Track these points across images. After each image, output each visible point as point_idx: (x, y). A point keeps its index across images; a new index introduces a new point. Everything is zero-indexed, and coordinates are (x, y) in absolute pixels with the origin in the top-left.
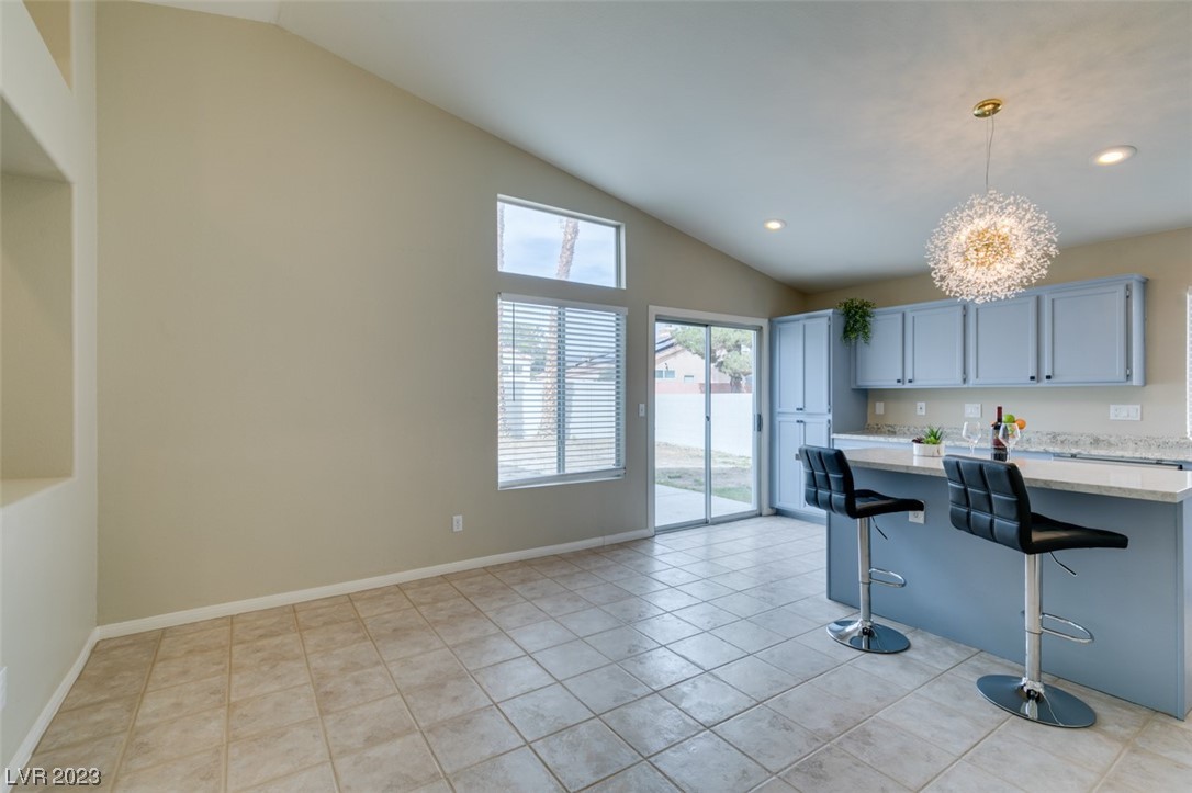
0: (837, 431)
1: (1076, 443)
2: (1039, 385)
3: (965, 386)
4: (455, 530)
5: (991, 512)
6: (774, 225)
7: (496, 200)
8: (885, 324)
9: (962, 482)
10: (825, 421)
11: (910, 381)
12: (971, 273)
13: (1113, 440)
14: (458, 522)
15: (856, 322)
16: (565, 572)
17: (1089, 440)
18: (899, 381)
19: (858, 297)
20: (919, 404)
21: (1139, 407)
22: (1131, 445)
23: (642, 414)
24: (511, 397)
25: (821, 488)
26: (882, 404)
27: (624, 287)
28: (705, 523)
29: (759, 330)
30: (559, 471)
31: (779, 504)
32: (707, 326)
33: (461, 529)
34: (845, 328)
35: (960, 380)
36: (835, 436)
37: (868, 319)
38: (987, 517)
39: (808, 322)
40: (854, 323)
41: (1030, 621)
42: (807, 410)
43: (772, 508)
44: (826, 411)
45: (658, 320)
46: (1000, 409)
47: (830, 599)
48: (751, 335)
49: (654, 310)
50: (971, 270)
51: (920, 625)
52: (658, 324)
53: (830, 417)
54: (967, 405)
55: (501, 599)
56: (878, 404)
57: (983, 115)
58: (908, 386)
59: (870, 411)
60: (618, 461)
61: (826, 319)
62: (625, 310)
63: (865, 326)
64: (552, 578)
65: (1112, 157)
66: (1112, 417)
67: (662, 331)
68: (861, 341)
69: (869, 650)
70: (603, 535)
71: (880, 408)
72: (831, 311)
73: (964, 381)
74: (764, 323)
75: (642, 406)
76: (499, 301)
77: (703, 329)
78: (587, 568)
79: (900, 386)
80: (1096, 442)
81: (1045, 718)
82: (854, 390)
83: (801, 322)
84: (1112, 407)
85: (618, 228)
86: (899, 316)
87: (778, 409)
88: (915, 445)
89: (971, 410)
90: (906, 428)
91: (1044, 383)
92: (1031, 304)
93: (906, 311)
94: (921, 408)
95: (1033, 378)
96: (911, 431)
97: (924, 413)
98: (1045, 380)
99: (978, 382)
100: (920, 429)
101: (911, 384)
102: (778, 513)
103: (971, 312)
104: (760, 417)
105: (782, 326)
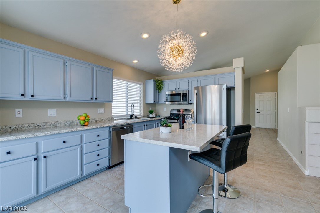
1: (91, 122)
2: (92, 101)
3: (64, 101)
11: (32, 96)
13: (100, 120)
17: (94, 121)
18: (22, 95)
21: (104, 109)
35: (63, 98)
57: (175, 3)
58: (28, 98)
66: (99, 112)
79: (23, 98)
80: (96, 121)
84: (99, 109)
89: (52, 113)
90: (7, 127)
91: (94, 101)
92: (90, 70)
93: (27, 50)
94: (19, 113)
95: (92, 99)
96: (13, 128)
97: (21, 115)
98: (95, 100)
99: (71, 99)
100: (20, 126)
101: (32, 97)
103: (68, 64)
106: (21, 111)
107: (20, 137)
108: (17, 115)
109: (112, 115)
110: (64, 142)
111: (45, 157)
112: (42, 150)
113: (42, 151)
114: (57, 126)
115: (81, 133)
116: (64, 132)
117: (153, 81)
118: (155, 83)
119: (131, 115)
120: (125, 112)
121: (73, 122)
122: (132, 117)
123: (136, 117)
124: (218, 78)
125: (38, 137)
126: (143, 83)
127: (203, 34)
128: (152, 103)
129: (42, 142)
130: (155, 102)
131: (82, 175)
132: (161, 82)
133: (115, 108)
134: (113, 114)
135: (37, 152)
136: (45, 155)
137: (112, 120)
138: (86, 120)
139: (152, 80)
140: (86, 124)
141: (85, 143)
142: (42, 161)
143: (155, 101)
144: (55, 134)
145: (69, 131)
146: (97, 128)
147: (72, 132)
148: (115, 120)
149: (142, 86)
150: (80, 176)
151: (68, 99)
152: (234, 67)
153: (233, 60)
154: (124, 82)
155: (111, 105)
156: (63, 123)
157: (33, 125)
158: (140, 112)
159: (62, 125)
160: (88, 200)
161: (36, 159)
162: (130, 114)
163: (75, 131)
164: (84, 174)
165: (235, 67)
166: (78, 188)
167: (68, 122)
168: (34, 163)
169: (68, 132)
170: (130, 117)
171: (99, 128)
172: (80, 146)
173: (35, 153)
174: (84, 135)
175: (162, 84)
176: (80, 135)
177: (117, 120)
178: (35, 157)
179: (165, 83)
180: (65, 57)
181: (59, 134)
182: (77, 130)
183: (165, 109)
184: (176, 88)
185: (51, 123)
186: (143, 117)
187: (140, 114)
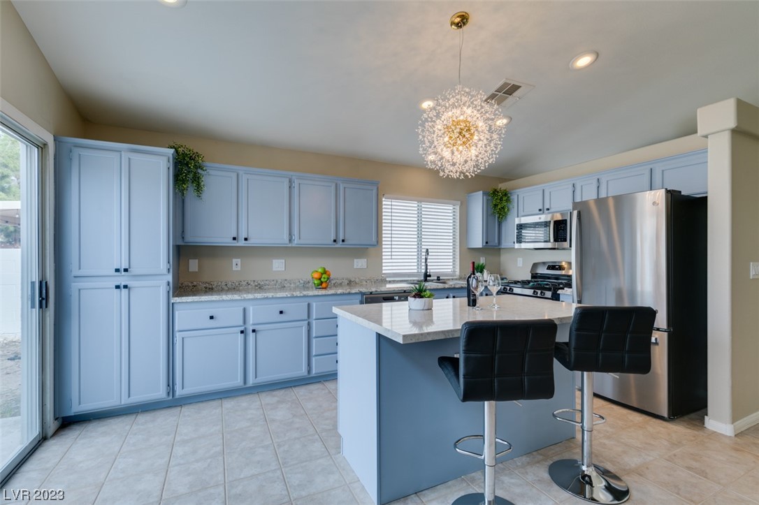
0: (175, 295)
1: (341, 284)
2: (337, 246)
3: (290, 245)
8: (218, 179)
10: (165, 283)
11: (246, 239)
13: (357, 280)
15: (188, 172)
17: (346, 282)
18: (234, 239)
20: (235, 261)
21: (366, 260)
26: (197, 260)
29: (42, 147)
31: (76, 408)
34: (178, 175)
35: (287, 241)
36: (174, 300)
37: (199, 171)
39: (134, 156)
42: (133, 270)
43: (61, 421)
44: (165, 271)
48: (28, 150)
53: (170, 278)
54: (274, 261)
56: (191, 261)
58: (241, 243)
59: (181, 268)
61: (165, 159)
63: (197, 181)
66: (356, 266)
71: (194, 265)
72: (171, 151)
73: (290, 240)
74: (49, 139)
79: (235, 244)
80: (350, 283)
83: (125, 156)
84: (355, 260)
86: (234, 176)
87: (73, 268)
89: (278, 265)
90: (224, 284)
91: (340, 245)
92: (333, 188)
93: (241, 173)
94: (236, 264)
95: (335, 241)
96: (229, 286)
97: (239, 268)
98: (341, 243)
99: (300, 242)
100: (237, 284)
101: (246, 242)
102: (67, 422)
103: (296, 185)
104: (43, 285)
105: (84, 152)
106: (239, 261)
107: (224, 297)
108: (235, 268)
109: (384, 272)
110: (281, 312)
111: (254, 331)
112: (251, 320)
113: (251, 322)
114: (285, 287)
115: (309, 300)
116: (281, 296)
117: (484, 194)
118: (488, 200)
120: (416, 267)
121: (309, 282)
122: (428, 278)
123: (438, 279)
124: (663, 171)
125: (245, 300)
126: (459, 202)
127: (584, 61)
128: (481, 247)
129: (251, 308)
130: (489, 244)
131: (309, 372)
132: (506, 194)
133: (390, 257)
134: (387, 269)
135: (245, 322)
136: (254, 327)
137: (384, 281)
138: (322, 280)
139: (481, 192)
140: (324, 285)
141: (314, 318)
142: (251, 336)
143: (487, 243)
144: (267, 298)
145: (289, 295)
146: (336, 295)
147: (293, 297)
148: (390, 282)
149: (458, 208)
150: (306, 374)
151: (296, 242)
152: (701, 131)
153: (698, 110)
154: (415, 204)
155: (382, 252)
156: (295, 283)
157: (252, 283)
158: (454, 267)
159: (292, 285)
160: (302, 412)
161: (242, 332)
163: (297, 297)
164: (314, 372)
165: (705, 133)
166: (301, 392)
167: (301, 282)
168: (241, 337)
169: (287, 297)
170: (423, 278)
171: (340, 294)
172: (306, 322)
173: (241, 323)
174: (314, 305)
175: (508, 200)
176: (307, 303)
177: (394, 282)
178: (242, 329)
179: (514, 198)
180: (292, 173)
181: (273, 298)
182: (301, 295)
183: (520, 262)
184: (541, 208)
185: (277, 282)
186: (460, 278)
187: (454, 272)
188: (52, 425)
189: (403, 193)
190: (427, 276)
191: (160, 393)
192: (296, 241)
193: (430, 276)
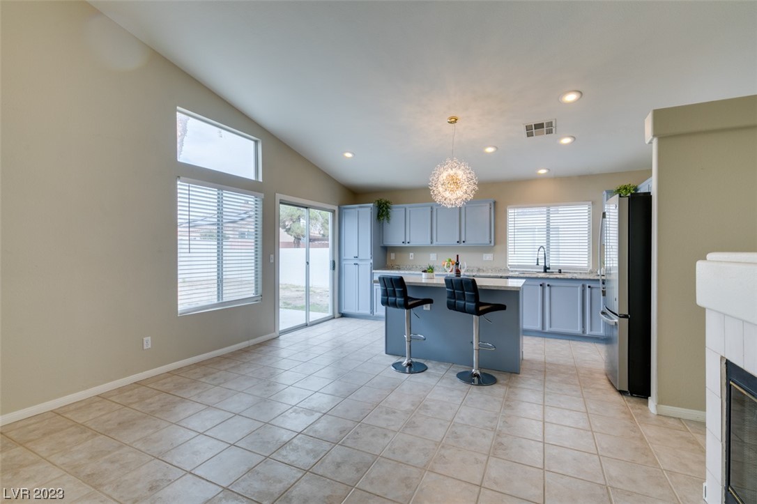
0: (374, 269)
1: (472, 271)
2: (460, 245)
3: (433, 246)
4: (145, 347)
5: (465, 300)
6: (348, 155)
7: (176, 110)
8: (397, 212)
9: (453, 288)
10: (370, 263)
11: (408, 242)
12: (447, 194)
13: (484, 269)
14: (148, 342)
15: (383, 211)
16: (232, 365)
17: (476, 269)
18: (403, 242)
19: (385, 198)
20: (411, 254)
21: (493, 255)
22: (490, 271)
23: (272, 261)
24: (188, 251)
25: (391, 296)
26: (394, 254)
27: (260, 179)
28: (306, 325)
29: (333, 212)
30: (219, 300)
31: (344, 311)
32: (307, 208)
33: (150, 346)
34: (378, 213)
35: (430, 243)
36: (374, 271)
37: (389, 210)
38: (463, 302)
39: (360, 209)
40: (382, 212)
41: (475, 346)
42: (360, 257)
43: (340, 313)
44: (369, 258)
45: (281, 203)
46: (458, 256)
47: (386, 353)
48: (329, 215)
49: (279, 196)
50: (447, 192)
51: (430, 357)
52: (281, 205)
53: (372, 261)
54: (431, 255)
55: (196, 388)
56: (392, 254)
57: (451, 123)
58: (407, 245)
59: (388, 257)
60: (256, 291)
61: (370, 208)
62: (262, 195)
63: (388, 214)
64: (226, 370)
65: (490, 150)
66: (484, 259)
67: (284, 210)
68: (385, 221)
69: (410, 372)
70: (248, 340)
71: (393, 256)
72: (372, 204)
73: (432, 243)
74: (336, 208)
75: (272, 256)
76: (179, 183)
77: (305, 209)
78: (246, 361)
79: (403, 245)
80: (479, 270)
81: (480, 384)
82: (382, 247)
83: (357, 210)
84: (484, 255)
85: (256, 142)
86: (404, 209)
87: (343, 257)
88: (423, 273)
89: (433, 257)
90: (405, 266)
93: (407, 208)
94: (411, 256)
95: (458, 242)
96: (408, 267)
97: (413, 258)
98: (463, 243)
99: (437, 243)
100: (411, 266)
101: (409, 244)
102: (343, 316)
103: (435, 210)
104: (334, 262)
105: (346, 211)
108: (411, 258)
109: (508, 263)
119: (545, 267)
122: (548, 270)
123: (560, 271)
126: (591, 203)
133: (513, 253)
134: (511, 262)
137: (506, 271)
148: (512, 271)
149: (591, 207)
154: (544, 209)
155: (508, 249)
162: (543, 264)
170: (542, 270)
186: (591, 272)
187: (589, 266)
188: (337, 315)
189: (526, 202)
190: (546, 269)
191: (368, 312)
192: (435, 243)
193: (549, 269)
